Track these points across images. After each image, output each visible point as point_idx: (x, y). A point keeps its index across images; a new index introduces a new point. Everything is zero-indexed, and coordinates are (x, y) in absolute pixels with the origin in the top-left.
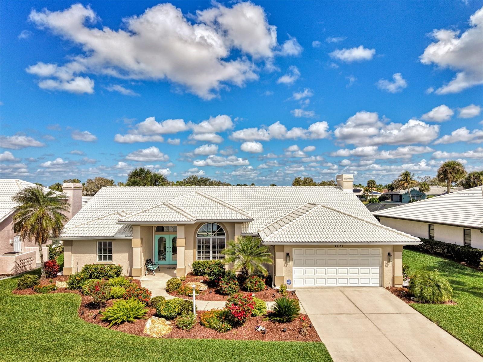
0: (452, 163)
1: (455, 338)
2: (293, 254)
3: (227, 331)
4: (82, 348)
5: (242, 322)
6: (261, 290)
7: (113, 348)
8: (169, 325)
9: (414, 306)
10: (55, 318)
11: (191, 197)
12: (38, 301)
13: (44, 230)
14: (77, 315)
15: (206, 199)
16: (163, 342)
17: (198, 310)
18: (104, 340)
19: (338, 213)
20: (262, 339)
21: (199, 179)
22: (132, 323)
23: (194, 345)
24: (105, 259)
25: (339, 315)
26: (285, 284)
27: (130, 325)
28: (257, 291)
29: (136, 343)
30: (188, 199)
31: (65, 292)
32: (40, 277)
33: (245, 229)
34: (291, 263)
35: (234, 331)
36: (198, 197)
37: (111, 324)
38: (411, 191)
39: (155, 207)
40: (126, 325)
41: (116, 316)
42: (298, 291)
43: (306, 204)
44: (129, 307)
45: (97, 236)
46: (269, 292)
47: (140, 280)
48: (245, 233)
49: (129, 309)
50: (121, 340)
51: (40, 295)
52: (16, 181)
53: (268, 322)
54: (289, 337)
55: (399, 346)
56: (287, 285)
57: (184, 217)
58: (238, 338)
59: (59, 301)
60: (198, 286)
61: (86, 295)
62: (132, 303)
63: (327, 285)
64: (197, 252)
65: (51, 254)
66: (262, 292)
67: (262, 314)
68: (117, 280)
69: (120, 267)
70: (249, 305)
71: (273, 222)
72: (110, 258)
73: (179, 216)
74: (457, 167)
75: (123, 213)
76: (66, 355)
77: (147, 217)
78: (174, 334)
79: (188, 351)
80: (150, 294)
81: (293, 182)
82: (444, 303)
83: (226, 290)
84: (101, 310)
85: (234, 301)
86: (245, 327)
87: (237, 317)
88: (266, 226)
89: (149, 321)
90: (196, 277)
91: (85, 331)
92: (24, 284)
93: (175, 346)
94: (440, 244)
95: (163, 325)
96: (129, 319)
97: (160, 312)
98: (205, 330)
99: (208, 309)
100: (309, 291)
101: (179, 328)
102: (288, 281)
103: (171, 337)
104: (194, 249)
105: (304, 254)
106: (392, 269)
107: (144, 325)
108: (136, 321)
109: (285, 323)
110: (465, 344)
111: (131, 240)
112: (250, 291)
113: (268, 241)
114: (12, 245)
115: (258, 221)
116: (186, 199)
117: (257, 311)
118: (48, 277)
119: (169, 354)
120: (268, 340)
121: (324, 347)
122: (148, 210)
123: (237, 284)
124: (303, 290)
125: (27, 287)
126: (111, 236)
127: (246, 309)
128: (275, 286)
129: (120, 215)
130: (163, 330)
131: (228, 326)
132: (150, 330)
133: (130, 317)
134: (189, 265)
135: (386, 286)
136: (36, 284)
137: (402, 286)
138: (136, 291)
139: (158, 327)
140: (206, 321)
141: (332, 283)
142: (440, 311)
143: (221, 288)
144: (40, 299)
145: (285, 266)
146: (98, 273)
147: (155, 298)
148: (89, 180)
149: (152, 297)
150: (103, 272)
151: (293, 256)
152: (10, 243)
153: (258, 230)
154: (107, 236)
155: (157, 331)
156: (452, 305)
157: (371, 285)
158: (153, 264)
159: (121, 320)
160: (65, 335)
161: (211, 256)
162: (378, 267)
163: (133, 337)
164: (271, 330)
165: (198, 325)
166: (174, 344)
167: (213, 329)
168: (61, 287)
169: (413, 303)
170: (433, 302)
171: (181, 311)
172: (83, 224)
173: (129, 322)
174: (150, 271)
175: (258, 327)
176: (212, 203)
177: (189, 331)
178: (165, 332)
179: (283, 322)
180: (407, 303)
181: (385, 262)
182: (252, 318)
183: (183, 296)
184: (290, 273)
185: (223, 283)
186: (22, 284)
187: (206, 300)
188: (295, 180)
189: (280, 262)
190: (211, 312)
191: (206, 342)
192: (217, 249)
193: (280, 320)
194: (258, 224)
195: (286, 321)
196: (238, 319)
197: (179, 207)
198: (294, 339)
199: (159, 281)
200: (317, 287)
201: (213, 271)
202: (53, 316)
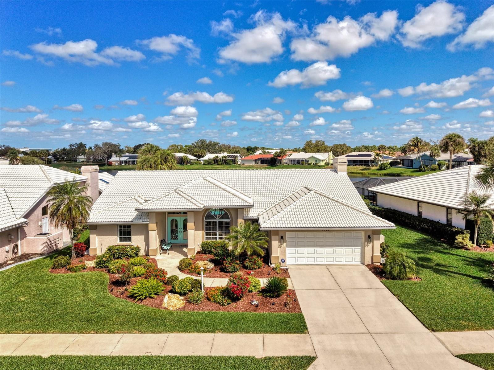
0: (453, 135)
1: (407, 310)
2: (287, 237)
3: (228, 305)
4: (116, 319)
5: (240, 298)
6: (259, 268)
7: (140, 318)
8: (183, 300)
9: (384, 282)
10: (90, 295)
11: (199, 183)
12: (74, 280)
13: (74, 218)
14: (108, 291)
15: (213, 185)
16: (178, 314)
17: (205, 286)
18: (132, 312)
19: (327, 199)
20: (255, 311)
21: (207, 143)
22: (153, 298)
23: (202, 316)
24: (125, 241)
25: (321, 290)
26: (280, 263)
27: (151, 300)
28: (255, 269)
29: (157, 315)
30: (197, 185)
31: (94, 271)
32: (70, 257)
33: (246, 212)
34: (285, 244)
35: (234, 305)
36: (205, 183)
37: (137, 300)
38: (422, 156)
39: (168, 195)
40: (148, 301)
41: (140, 293)
42: (291, 269)
43: (303, 187)
44: (150, 286)
45: (118, 221)
46: (266, 269)
47: (156, 258)
48: (246, 217)
49: (150, 288)
50: (145, 312)
51: (74, 274)
52: (40, 167)
53: (261, 297)
54: (276, 309)
55: (361, 316)
56: (282, 263)
57: (193, 204)
58: (236, 310)
59: (91, 279)
60: (206, 264)
61: (112, 273)
62: (153, 282)
63: (316, 263)
64: (205, 233)
65: (75, 234)
66: (260, 270)
67: (257, 290)
68: (137, 259)
69: (139, 248)
70: (246, 285)
71: (272, 207)
72: (130, 240)
73: (189, 204)
74: (458, 139)
75: (139, 198)
76: (104, 324)
77: (161, 204)
78: (187, 307)
79: (198, 321)
80: (166, 273)
81: (304, 145)
82: (409, 279)
83: (230, 269)
84: (127, 287)
85: (234, 280)
86: (242, 301)
87: (236, 294)
88: (265, 211)
89: (167, 296)
90: (204, 256)
91: (116, 305)
92: (59, 264)
93: (187, 317)
94: (427, 221)
95: (178, 300)
96: (151, 295)
97: (175, 290)
98: (211, 304)
99: (214, 285)
100: (300, 268)
101: (190, 303)
102: (282, 260)
103: (184, 309)
104: (202, 230)
105: (296, 237)
106: (371, 249)
107: (163, 300)
108: (156, 296)
109: (275, 297)
110: (413, 314)
111: (148, 224)
112: (250, 269)
113: (265, 227)
114: (41, 226)
115: (259, 205)
116: (195, 185)
117: (253, 288)
118: (77, 257)
119: (183, 323)
120: (260, 312)
121: (303, 317)
122: (162, 198)
123: (239, 264)
124: (295, 267)
125: (62, 266)
126: (130, 221)
127: (243, 288)
128: (271, 264)
129: (137, 200)
130: (178, 304)
131: (229, 301)
132: (168, 304)
133: (151, 293)
134: (199, 244)
135: (366, 264)
136: (69, 264)
137: (380, 263)
138: (155, 271)
139: (174, 302)
140: (212, 297)
141: (321, 261)
142: (403, 286)
143: (225, 267)
144: (74, 277)
145: (280, 247)
146: (120, 254)
147: (170, 277)
148: (96, 145)
149: (168, 276)
150: (125, 253)
151: (287, 238)
152: (40, 225)
153: (258, 214)
154: (126, 221)
155: (173, 305)
156: (416, 281)
157: (354, 263)
158: (167, 243)
159: (144, 296)
160: (101, 308)
161: (218, 236)
162: (360, 248)
163: (155, 310)
164: (263, 304)
165: (205, 300)
166: (187, 315)
167: (217, 303)
168: (90, 266)
169: (384, 280)
170: (400, 279)
171: (192, 288)
172: (105, 210)
173: (150, 297)
174: (164, 251)
175: (252, 301)
176: (218, 190)
177: (198, 305)
178: (179, 305)
179: (273, 297)
180: (379, 279)
181: (366, 243)
182: (249, 293)
183: (193, 274)
184: (284, 253)
185: (227, 264)
186: (57, 264)
187: (212, 277)
188: (307, 143)
189: (275, 244)
190: (216, 289)
191: (211, 314)
192: (223, 230)
193: (270, 295)
194: (259, 207)
195: (276, 296)
196: (237, 295)
197: (188, 195)
198: (281, 311)
199: (172, 260)
200: (307, 265)
201: (219, 252)
202: (88, 293)
